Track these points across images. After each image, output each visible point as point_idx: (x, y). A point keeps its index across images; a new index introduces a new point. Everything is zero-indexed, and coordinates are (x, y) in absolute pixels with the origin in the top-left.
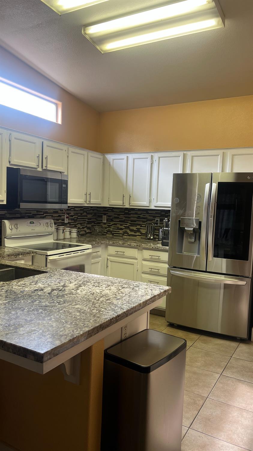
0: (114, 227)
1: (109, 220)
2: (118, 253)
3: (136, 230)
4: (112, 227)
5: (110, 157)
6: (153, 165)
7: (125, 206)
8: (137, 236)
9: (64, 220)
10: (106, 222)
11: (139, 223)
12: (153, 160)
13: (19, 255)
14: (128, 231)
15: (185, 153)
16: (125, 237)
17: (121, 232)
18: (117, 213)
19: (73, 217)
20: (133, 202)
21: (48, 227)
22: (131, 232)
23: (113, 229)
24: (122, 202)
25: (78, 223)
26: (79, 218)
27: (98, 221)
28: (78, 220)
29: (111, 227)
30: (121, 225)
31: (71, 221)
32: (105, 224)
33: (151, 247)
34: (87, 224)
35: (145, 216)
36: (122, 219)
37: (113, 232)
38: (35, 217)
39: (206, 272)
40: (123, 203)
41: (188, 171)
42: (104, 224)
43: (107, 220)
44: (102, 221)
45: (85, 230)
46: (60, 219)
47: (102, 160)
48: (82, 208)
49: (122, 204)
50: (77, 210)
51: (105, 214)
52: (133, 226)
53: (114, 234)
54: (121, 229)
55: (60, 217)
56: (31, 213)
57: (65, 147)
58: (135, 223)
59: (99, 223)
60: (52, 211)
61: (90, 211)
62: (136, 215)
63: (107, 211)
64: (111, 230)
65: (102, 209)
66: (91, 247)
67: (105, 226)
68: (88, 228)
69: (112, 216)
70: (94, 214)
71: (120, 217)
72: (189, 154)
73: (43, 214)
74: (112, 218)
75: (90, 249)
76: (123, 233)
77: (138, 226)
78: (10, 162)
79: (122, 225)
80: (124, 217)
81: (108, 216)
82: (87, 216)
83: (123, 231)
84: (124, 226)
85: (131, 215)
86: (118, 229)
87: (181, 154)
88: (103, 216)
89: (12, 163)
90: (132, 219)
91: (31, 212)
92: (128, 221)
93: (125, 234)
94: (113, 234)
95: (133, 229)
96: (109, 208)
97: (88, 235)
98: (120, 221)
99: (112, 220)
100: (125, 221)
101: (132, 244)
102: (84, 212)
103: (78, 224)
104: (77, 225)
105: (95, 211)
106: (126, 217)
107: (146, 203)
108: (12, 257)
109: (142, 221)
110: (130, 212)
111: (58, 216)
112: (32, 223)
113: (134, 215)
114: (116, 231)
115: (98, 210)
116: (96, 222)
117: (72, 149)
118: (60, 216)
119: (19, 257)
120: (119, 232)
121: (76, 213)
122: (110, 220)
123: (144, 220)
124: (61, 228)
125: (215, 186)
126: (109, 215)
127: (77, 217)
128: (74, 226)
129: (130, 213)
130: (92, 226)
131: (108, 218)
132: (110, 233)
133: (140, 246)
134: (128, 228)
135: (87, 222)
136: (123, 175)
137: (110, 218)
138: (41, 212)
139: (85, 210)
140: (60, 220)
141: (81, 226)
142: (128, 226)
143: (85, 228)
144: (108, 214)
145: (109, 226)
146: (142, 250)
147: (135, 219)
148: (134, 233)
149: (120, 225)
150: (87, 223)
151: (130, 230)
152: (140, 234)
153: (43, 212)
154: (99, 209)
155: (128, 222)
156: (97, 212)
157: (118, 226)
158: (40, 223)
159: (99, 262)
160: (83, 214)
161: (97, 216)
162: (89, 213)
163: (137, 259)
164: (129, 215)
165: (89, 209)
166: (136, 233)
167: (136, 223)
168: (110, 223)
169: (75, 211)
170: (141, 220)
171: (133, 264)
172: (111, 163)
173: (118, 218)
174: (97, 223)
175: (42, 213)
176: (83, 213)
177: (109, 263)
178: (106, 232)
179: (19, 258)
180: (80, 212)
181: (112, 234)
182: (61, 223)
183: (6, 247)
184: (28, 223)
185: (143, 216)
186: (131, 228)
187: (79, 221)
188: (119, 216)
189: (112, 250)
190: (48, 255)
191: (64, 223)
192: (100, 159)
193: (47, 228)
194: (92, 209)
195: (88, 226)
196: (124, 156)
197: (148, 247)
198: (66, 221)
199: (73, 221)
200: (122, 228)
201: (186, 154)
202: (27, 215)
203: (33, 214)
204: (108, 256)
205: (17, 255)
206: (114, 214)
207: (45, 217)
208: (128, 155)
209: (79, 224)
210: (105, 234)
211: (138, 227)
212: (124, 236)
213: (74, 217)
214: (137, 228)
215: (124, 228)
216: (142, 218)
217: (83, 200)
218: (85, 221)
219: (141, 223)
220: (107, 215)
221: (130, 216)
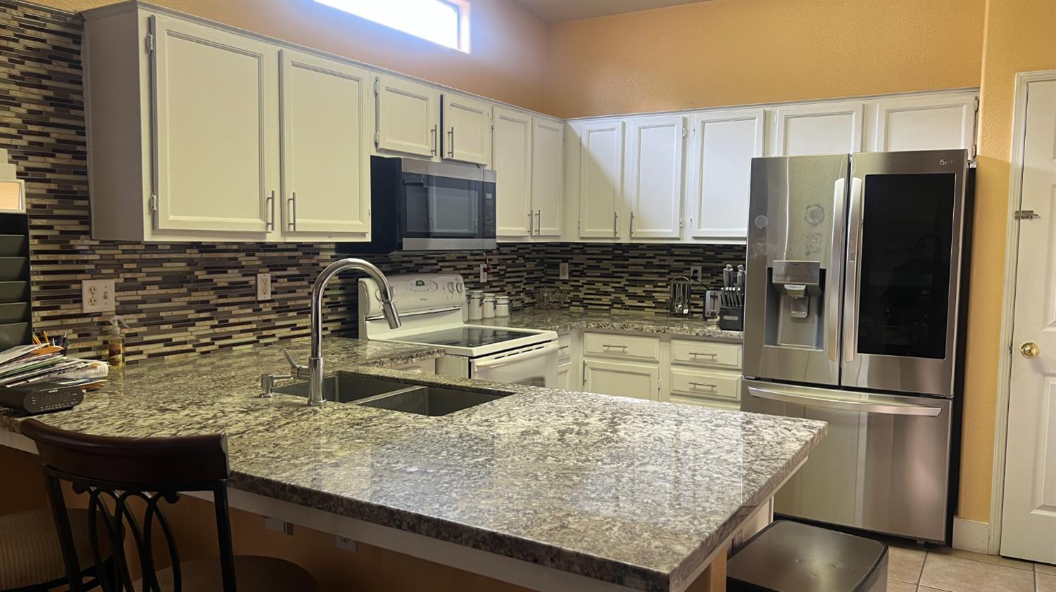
0: (588, 289)
1: (574, 273)
2: (611, 349)
3: (644, 294)
4: (584, 290)
5: (581, 126)
6: (688, 140)
7: (619, 238)
8: (646, 309)
9: (479, 277)
10: (567, 278)
11: (650, 279)
12: (688, 128)
13: (412, 358)
14: (623, 297)
15: (766, 109)
16: (617, 311)
17: (606, 300)
18: (594, 257)
19: (496, 268)
20: (639, 228)
21: (452, 292)
22: (629, 299)
23: (586, 294)
24: (612, 230)
25: (507, 283)
26: (508, 270)
27: (549, 278)
28: (507, 275)
29: (580, 289)
30: (606, 284)
31: (492, 279)
32: (565, 282)
33: (694, 334)
34: (525, 284)
35: (664, 260)
36: (608, 269)
37: (585, 301)
38: (420, 271)
39: (839, 387)
40: (615, 233)
41: (776, 152)
42: (563, 283)
43: (571, 274)
44: (558, 275)
45: (522, 297)
46: (470, 274)
47: (561, 135)
48: (515, 246)
49: (613, 236)
50: (505, 252)
51: (565, 260)
52: (636, 286)
53: (589, 307)
54: (607, 294)
55: (471, 269)
56: (411, 262)
57: (485, 107)
58: (640, 278)
59: (553, 282)
60: (453, 256)
61: (530, 253)
62: (641, 260)
63: (571, 251)
64: (581, 296)
65: (558, 250)
66: (557, 337)
67: (567, 287)
68: (529, 294)
69: (583, 264)
70: (538, 260)
71: (601, 267)
72: (778, 112)
73: (437, 264)
74: (584, 269)
75: (554, 340)
76: (610, 303)
77: (647, 286)
78: (376, 144)
79: (608, 285)
80: (613, 264)
81: (572, 264)
82: (525, 266)
83: (609, 297)
84: (613, 287)
85: (631, 260)
86: (598, 293)
87: (758, 112)
88: (561, 265)
89: (381, 146)
90: (632, 269)
91: (412, 259)
92: (623, 275)
93: (615, 306)
94: (585, 307)
95: (636, 293)
96: (574, 246)
97: (527, 310)
98: (601, 274)
99: (583, 274)
100: (616, 275)
101: (644, 327)
102: (519, 256)
103: (508, 285)
104: (505, 286)
105: (542, 255)
106: (617, 266)
107: (671, 231)
108: (399, 362)
109: (657, 273)
110: (628, 252)
111: (466, 267)
112: (420, 285)
113: (638, 260)
114: (593, 299)
115: (549, 251)
116: (543, 280)
117: (501, 111)
118: (470, 267)
119: (412, 362)
120: (600, 300)
121: (503, 259)
122: (578, 273)
123: (663, 271)
124: (477, 294)
125: (858, 184)
126: (575, 261)
127: (504, 267)
128: (498, 289)
129: (626, 254)
130: (535, 288)
131: (573, 269)
132: (578, 304)
133: (664, 332)
134: (623, 290)
135: (526, 279)
136: (613, 167)
137: (577, 269)
138: (432, 258)
139: (520, 251)
140: (470, 277)
141: (514, 288)
142: (622, 285)
143: (522, 294)
144: (572, 259)
145: (576, 288)
146: (670, 342)
147: (641, 269)
148: (639, 302)
149: (601, 284)
150: (525, 281)
151: (627, 296)
152: (654, 305)
153: (438, 258)
154: (549, 249)
155: (622, 277)
156: (546, 255)
157: (599, 285)
158: (437, 285)
159: (566, 372)
160: (517, 261)
161: (546, 265)
162: (527, 260)
163: (657, 362)
164: (624, 260)
165: (528, 248)
166: (643, 302)
167: (643, 278)
168: (578, 281)
169: (500, 254)
170: (655, 271)
171: (649, 375)
172: (584, 141)
173: (597, 268)
174: (546, 282)
175: (434, 261)
176: (517, 259)
177: (589, 373)
178: (569, 301)
179: (413, 365)
180: (511, 257)
181: (583, 306)
182: (473, 283)
183: (369, 340)
184: (412, 284)
185: (660, 260)
186: (631, 290)
187: (509, 277)
188: (598, 264)
189: (595, 342)
190: (475, 355)
191: (479, 282)
192: (557, 131)
193: (451, 295)
194: (536, 248)
195: (527, 289)
196: (614, 123)
197: (685, 333)
198: (484, 278)
199: (497, 278)
200: (607, 292)
201: (769, 111)
202: (405, 265)
203: (416, 265)
204: (585, 356)
205: (409, 357)
206: (589, 259)
207: (441, 270)
208: (624, 120)
209: (510, 285)
210: (567, 305)
211: (648, 287)
212: (612, 310)
213: (498, 267)
214: (644, 291)
215: (613, 290)
216: (658, 265)
217: (526, 230)
218: (522, 276)
219: (656, 278)
220: (570, 261)
221: (626, 262)
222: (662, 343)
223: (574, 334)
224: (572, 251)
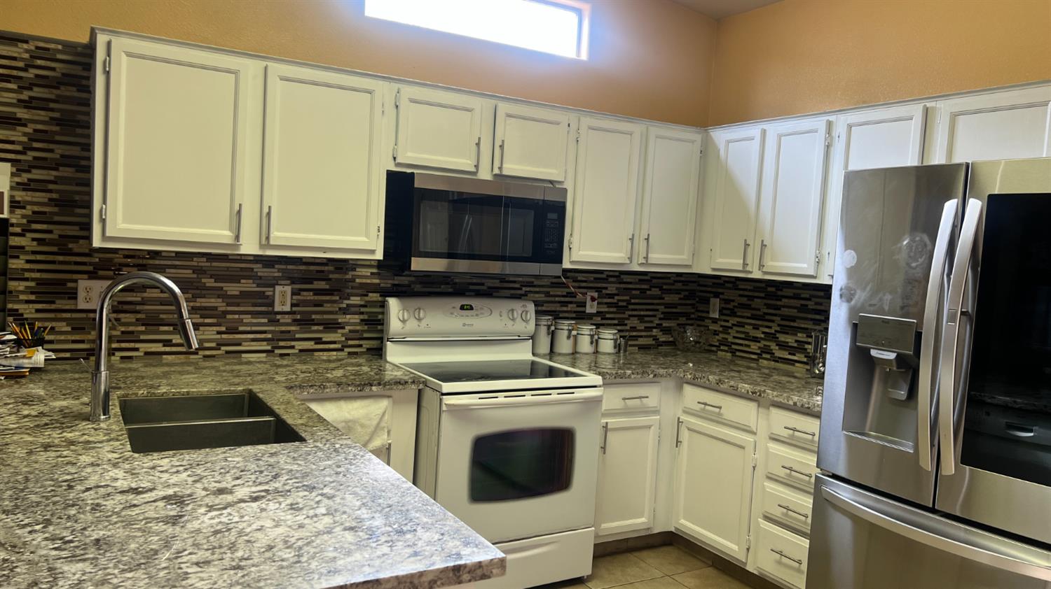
0: (737, 332)
1: (725, 312)
2: (707, 407)
3: (795, 345)
4: (733, 332)
5: (721, 135)
6: (832, 149)
8: (797, 365)
9: (585, 306)
10: (718, 317)
11: (803, 326)
12: (833, 134)
13: (372, 385)
14: (773, 346)
15: (928, 105)
16: (765, 362)
17: (754, 347)
18: (746, 293)
19: (613, 298)
20: (772, 260)
21: (513, 319)
22: (780, 349)
23: (735, 337)
25: (630, 316)
26: (633, 301)
27: (700, 314)
28: (630, 307)
29: (730, 331)
30: (756, 328)
31: (606, 310)
32: (715, 321)
33: (791, 403)
34: (660, 319)
35: (821, 304)
36: (759, 310)
37: (734, 347)
38: (494, 294)
39: (933, 510)
40: (745, 264)
42: (713, 322)
43: (721, 313)
44: (708, 312)
45: (654, 334)
46: (571, 303)
47: (697, 147)
50: (628, 280)
51: (716, 295)
52: (787, 333)
53: (738, 354)
54: (756, 340)
55: (571, 297)
56: (483, 284)
57: (572, 117)
58: (792, 324)
59: (702, 319)
60: (546, 282)
61: (673, 284)
62: (796, 301)
64: (729, 340)
65: (710, 282)
66: (601, 383)
67: (713, 327)
68: (667, 331)
69: (733, 301)
70: (687, 293)
71: (753, 306)
72: (944, 108)
73: (521, 289)
74: (734, 306)
75: (600, 386)
76: (759, 352)
77: (799, 335)
78: (395, 158)
79: (758, 329)
80: (765, 304)
81: (723, 300)
82: (663, 299)
83: (758, 344)
84: (763, 333)
85: (783, 300)
86: (748, 338)
87: (916, 110)
88: (712, 300)
89: (399, 160)
90: (785, 311)
91: (483, 281)
92: (774, 318)
93: (764, 356)
94: (733, 352)
95: (788, 342)
96: (727, 279)
97: (663, 349)
98: (752, 315)
99: (733, 314)
100: (767, 317)
102: (651, 287)
103: (631, 318)
104: (628, 319)
105: (692, 287)
106: (769, 306)
107: (805, 265)
108: (350, 388)
109: (812, 320)
110: (781, 290)
111: (565, 294)
112: (467, 309)
113: (792, 301)
114: (741, 345)
115: (701, 283)
116: (693, 316)
118: (573, 295)
119: (371, 389)
120: (749, 346)
121: (624, 289)
122: (728, 312)
123: (818, 317)
124: (565, 325)
126: (726, 297)
127: (628, 298)
128: (616, 322)
129: (779, 293)
130: (678, 325)
131: (723, 306)
132: (726, 348)
134: (771, 337)
135: (662, 313)
136: (748, 186)
137: (728, 306)
138: (515, 282)
139: (654, 281)
140: (570, 305)
141: (641, 322)
142: (773, 331)
143: (654, 330)
144: (723, 294)
145: (726, 329)
146: (769, 409)
147: (794, 312)
148: (790, 354)
149: (751, 327)
150: (662, 316)
151: (777, 345)
152: (805, 360)
153: (521, 282)
154: (702, 281)
155: (773, 321)
156: (698, 288)
157: (748, 329)
158: (491, 310)
159: (649, 427)
160: (648, 292)
161: (697, 299)
162: (669, 291)
163: (755, 434)
164: (777, 300)
165: (669, 278)
166: (794, 355)
167: (795, 324)
168: (728, 321)
169: (620, 283)
170: (810, 316)
171: (742, 447)
172: (722, 153)
173: (748, 307)
174: (696, 319)
175: (517, 286)
176: (650, 290)
177: (685, 435)
178: (717, 344)
179: (371, 393)
180: (638, 286)
181: (731, 352)
182: (575, 312)
183: (388, 362)
184: (454, 308)
185: (816, 304)
186: (782, 338)
187: (633, 310)
188: (749, 303)
189: (693, 395)
190: (445, 391)
191: (584, 312)
192: (693, 142)
193: (512, 322)
194: (682, 279)
195: (664, 325)
196: (752, 130)
197: (781, 400)
198: (591, 308)
199: (614, 310)
200: (757, 338)
201: (932, 108)
202: (471, 287)
203: (490, 288)
204: (684, 412)
205: (365, 384)
206: (740, 296)
207: (525, 295)
208: (765, 126)
209: (636, 318)
210: (714, 349)
211: (801, 336)
212: (760, 360)
213: (616, 297)
214: (796, 341)
215: (762, 336)
216: (813, 310)
218: (657, 310)
219: (809, 325)
220: (721, 296)
221: (779, 303)
222: (760, 409)
223: (671, 383)
224: (724, 285)
